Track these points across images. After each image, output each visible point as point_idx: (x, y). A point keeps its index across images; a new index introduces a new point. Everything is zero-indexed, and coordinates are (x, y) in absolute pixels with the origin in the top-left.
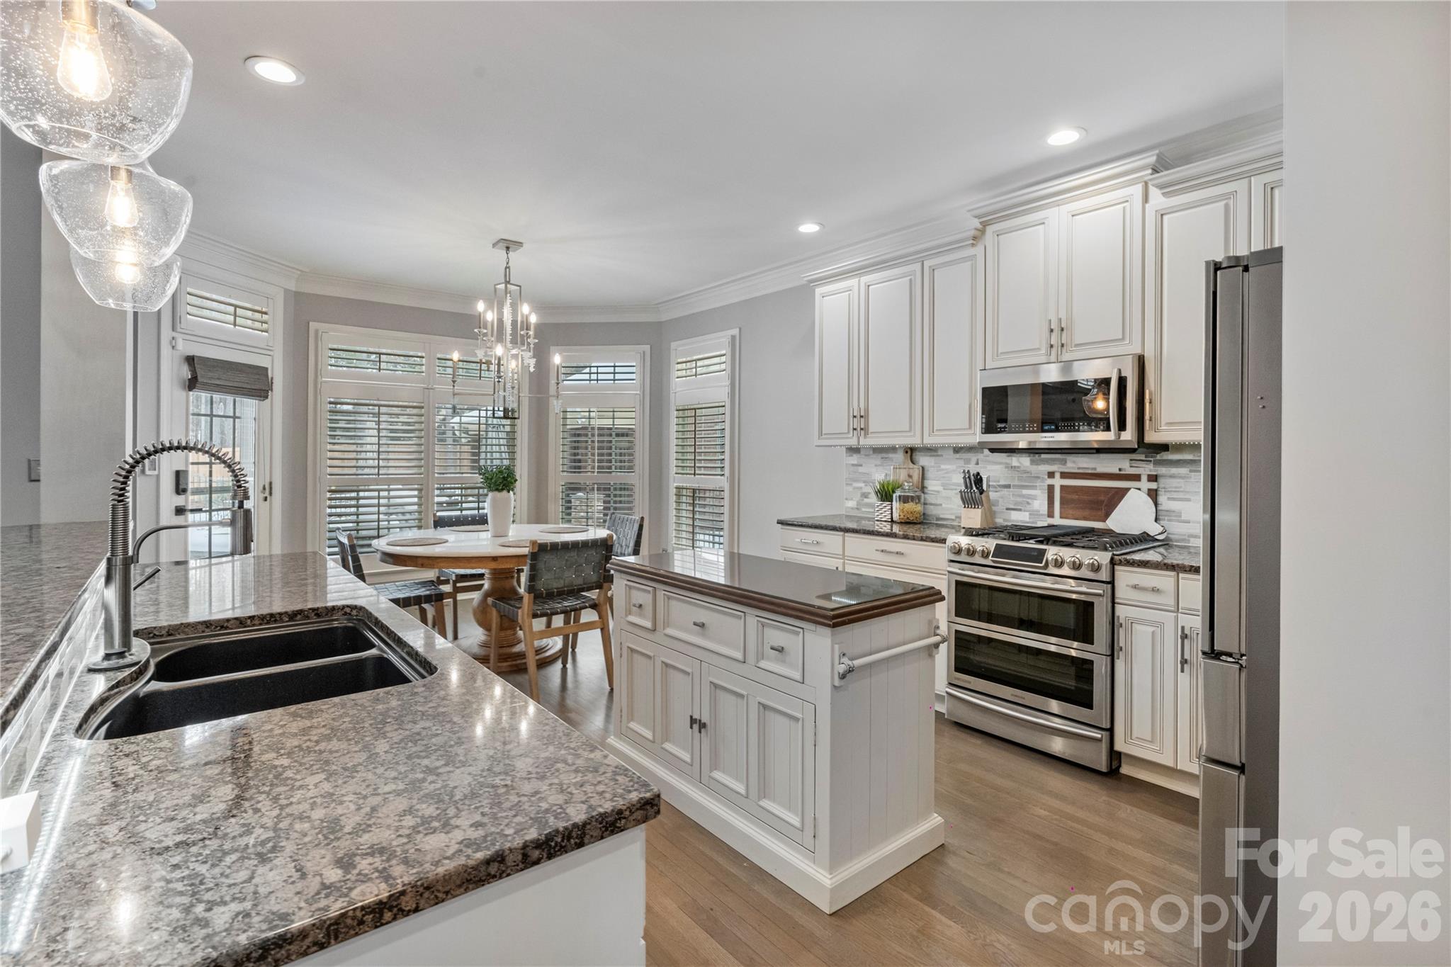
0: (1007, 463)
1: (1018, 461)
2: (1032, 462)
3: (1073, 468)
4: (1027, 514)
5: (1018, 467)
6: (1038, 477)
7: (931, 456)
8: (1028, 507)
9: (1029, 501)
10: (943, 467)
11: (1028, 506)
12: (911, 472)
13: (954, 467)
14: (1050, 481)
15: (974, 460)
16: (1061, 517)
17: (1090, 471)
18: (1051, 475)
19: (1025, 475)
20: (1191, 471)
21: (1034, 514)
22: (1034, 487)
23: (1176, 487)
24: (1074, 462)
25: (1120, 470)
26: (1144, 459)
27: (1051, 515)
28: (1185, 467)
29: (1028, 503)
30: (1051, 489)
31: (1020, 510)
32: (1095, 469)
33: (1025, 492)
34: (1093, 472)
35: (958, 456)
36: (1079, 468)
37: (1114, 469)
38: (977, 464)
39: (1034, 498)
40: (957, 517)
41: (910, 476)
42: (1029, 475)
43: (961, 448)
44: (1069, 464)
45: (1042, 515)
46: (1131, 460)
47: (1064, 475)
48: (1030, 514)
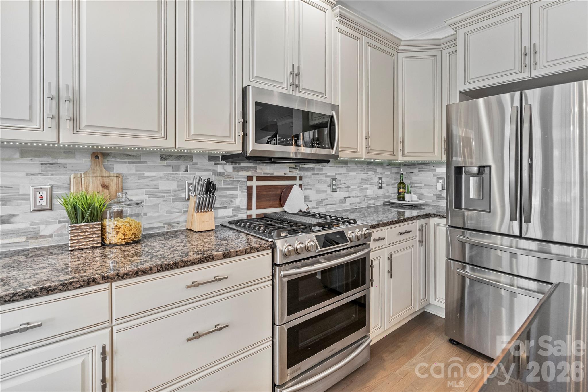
0: (214, 170)
1: (223, 169)
2: (234, 169)
3: (261, 173)
4: (231, 210)
5: (224, 173)
6: (239, 181)
7: (130, 162)
8: (232, 205)
9: (233, 199)
10: (147, 174)
11: (232, 203)
12: (106, 181)
13: (161, 174)
14: (249, 183)
15: (183, 168)
16: (257, 209)
17: (270, 175)
18: (250, 178)
19: (228, 180)
20: (312, 174)
21: (236, 209)
22: (235, 189)
23: (307, 183)
24: (261, 169)
25: (285, 174)
26: (295, 167)
27: (249, 208)
28: (310, 172)
29: (231, 201)
30: (250, 188)
31: (225, 208)
32: (273, 173)
33: (229, 193)
34: (272, 175)
35: (165, 163)
36: (264, 173)
37: (282, 174)
38: (187, 171)
39: (236, 197)
40: (165, 224)
41: (105, 186)
42: (231, 179)
43: (170, 156)
44: (259, 171)
45: (242, 209)
46: (290, 168)
47: (259, 179)
48: (233, 210)
